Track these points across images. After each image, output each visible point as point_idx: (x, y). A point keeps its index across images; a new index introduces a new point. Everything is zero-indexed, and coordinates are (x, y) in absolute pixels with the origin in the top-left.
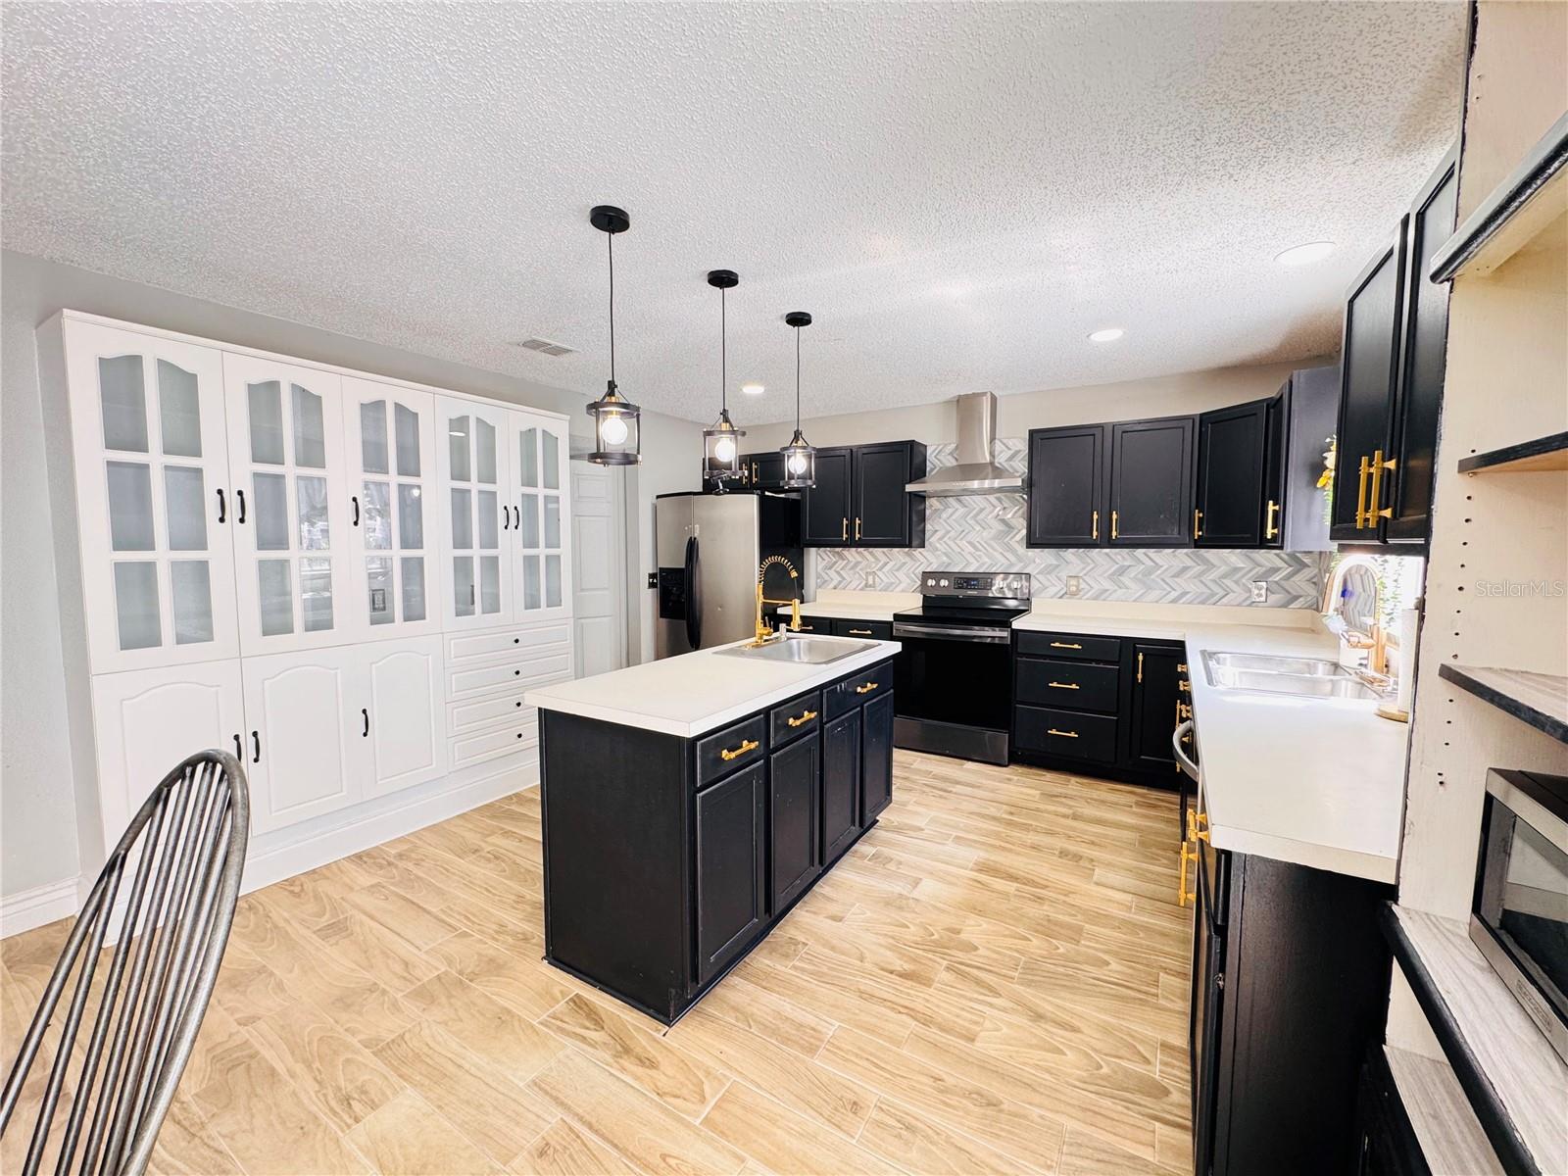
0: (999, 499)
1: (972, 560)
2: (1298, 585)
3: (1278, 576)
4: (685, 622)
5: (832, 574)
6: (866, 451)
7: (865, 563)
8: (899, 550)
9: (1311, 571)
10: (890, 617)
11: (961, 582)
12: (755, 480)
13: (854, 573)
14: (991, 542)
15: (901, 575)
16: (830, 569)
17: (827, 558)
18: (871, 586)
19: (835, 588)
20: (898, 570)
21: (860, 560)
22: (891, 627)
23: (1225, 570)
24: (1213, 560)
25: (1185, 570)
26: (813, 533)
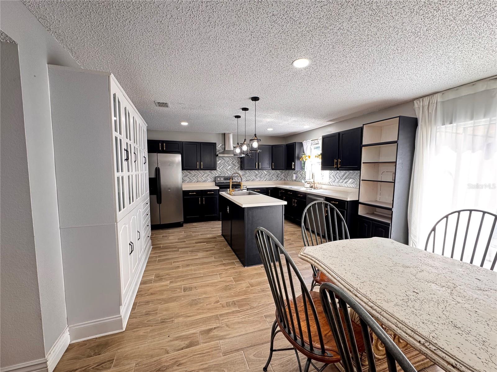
0: (232, 159)
1: (226, 173)
2: (282, 176)
3: (279, 175)
4: (156, 196)
5: (186, 178)
6: (204, 144)
7: (197, 175)
8: (208, 171)
9: (284, 174)
10: (218, 188)
11: (226, 178)
12: (165, 149)
13: (194, 178)
14: (231, 169)
15: (208, 178)
16: (186, 177)
17: (185, 174)
18: (199, 181)
19: (188, 182)
20: (207, 176)
21: (195, 174)
22: (219, 191)
23: (272, 174)
24: (271, 172)
25: (267, 174)
26: (186, 166)
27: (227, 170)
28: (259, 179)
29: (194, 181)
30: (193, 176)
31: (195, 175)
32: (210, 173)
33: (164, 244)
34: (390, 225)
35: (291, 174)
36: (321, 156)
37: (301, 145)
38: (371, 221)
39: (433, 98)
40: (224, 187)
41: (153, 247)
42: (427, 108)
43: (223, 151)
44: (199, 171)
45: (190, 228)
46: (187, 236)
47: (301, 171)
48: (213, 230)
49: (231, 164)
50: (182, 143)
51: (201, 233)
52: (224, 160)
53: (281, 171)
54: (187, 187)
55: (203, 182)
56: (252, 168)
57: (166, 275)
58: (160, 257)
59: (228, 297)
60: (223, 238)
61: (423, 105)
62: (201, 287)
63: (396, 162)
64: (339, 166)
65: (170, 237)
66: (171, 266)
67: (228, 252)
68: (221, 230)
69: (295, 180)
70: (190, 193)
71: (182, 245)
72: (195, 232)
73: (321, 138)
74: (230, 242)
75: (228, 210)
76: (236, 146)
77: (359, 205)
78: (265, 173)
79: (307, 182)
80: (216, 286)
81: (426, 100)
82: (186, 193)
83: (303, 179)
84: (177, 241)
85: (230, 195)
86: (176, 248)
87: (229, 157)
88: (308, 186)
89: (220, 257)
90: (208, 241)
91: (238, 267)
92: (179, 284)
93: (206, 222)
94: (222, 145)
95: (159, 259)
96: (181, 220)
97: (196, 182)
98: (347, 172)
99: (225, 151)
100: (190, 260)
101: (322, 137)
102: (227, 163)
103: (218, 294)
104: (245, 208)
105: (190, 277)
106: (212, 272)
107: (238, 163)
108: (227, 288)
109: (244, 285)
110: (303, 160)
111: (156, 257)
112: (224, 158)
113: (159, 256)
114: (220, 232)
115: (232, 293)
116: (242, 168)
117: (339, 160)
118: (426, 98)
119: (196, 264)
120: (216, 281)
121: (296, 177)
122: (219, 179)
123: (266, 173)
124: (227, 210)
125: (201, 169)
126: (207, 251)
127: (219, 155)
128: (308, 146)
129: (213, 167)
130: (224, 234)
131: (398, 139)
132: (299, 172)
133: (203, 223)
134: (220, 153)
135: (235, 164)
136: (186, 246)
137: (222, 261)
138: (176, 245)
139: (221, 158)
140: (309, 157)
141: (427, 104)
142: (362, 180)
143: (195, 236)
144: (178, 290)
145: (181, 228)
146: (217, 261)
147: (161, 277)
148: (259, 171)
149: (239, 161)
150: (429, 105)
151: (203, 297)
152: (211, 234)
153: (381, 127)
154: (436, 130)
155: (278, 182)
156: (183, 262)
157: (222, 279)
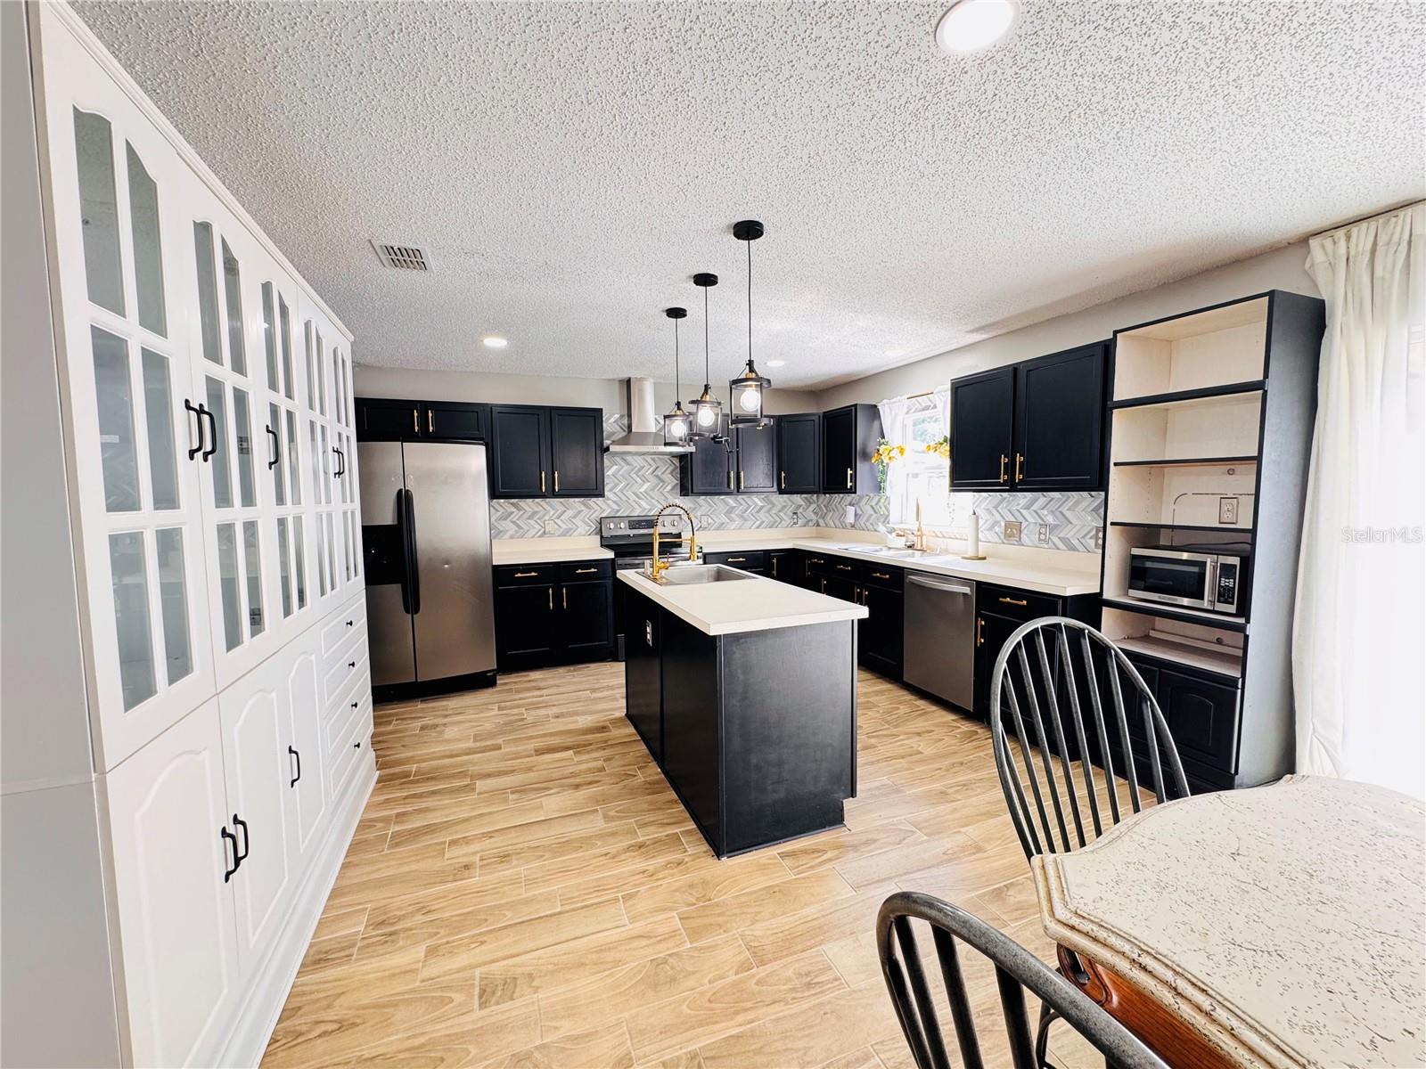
0: (653, 460)
1: (636, 506)
2: (810, 514)
3: (801, 510)
4: (400, 585)
5: (506, 525)
6: (560, 412)
7: (543, 512)
8: (577, 500)
9: (813, 506)
10: (610, 555)
11: (635, 524)
12: (431, 428)
13: (532, 522)
14: (651, 493)
15: (577, 521)
16: (505, 519)
17: (502, 510)
18: (549, 533)
19: (512, 537)
20: (574, 517)
21: (537, 510)
22: (612, 565)
23: (779, 507)
24: (775, 502)
25: (762, 507)
26: (503, 485)
27: (637, 496)
28: (738, 522)
29: (532, 532)
30: (529, 518)
31: (535, 513)
32: (583, 508)
33: (424, 761)
34: (1240, 686)
35: (838, 506)
36: (947, 447)
37: (873, 411)
38: (1157, 669)
39: (1396, 223)
40: (632, 549)
41: (380, 776)
42: (1366, 262)
43: (626, 436)
44: (548, 500)
45: (518, 691)
46: (505, 724)
47: (872, 495)
48: (595, 699)
49: (651, 478)
50: (486, 409)
51: (555, 710)
52: (628, 464)
53: (806, 498)
54: (508, 553)
55: (559, 536)
56: (716, 488)
57: (412, 914)
58: (402, 822)
59: (666, 1031)
60: (632, 730)
61: (1348, 253)
62: (552, 973)
63: (1258, 460)
64: (1018, 477)
65: (447, 730)
66: (437, 864)
67: (651, 788)
68: (625, 695)
69: (853, 526)
70: (519, 575)
71: (489, 761)
72: (536, 706)
73: (949, 386)
74: (657, 745)
75: (649, 637)
76: (673, 413)
77: (1104, 608)
78: (756, 505)
79: (894, 530)
80: (617, 963)
81: (1363, 236)
82: (503, 574)
83: (882, 520)
84: (470, 744)
85: (655, 580)
86: (463, 775)
87: (644, 454)
88: (901, 542)
89: (624, 814)
90: (580, 743)
91: (696, 857)
92: (462, 960)
93: (572, 668)
94: (622, 416)
95: (397, 828)
96: (490, 663)
97: (539, 537)
98: (1039, 498)
99: (629, 435)
100: (514, 833)
101: (952, 384)
102: (636, 473)
103: (626, 1015)
104: (720, 636)
105: (510, 917)
106: (599, 889)
107: (671, 473)
108: (659, 977)
109: (726, 953)
110: (882, 462)
111: (386, 820)
112: (629, 458)
113: (400, 817)
114: (619, 707)
115: (684, 1007)
116: (685, 489)
117: (1019, 458)
118: (1364, 225)
119: (538, 851)
120: (613, 935)
121: (856, 515)
122: (612, 526)
123: (761, 504)
124: (646, 633)
125: (555, 495)
126: (577, 787)
127: (612, 448)
128: (896, 414)
129: (592, 488)
130: (633, 712)
131: (1266, 375)
132: (866, 499)
133: (561, 670)
134: (613, 441)
135: (664, 477)
136: (502, 766)
137: (633, 833)
138: (462, 765)
139: (618, 459)
140: (902, 451)
141: (1369, 246)
142: (1112, 524)
143: (534, 724)
144: (458, 997)
145: (490, 690)
146: (613, 834)
147: (392, 924)
148: (740, 497)
149: (676, 467)
150: (1373, 252)
151: (561, 1033)
152: (591, 713)
153: (1171, 341)
154: (1409, 341)
155: (797, 530)
156: (488, 843)
157: (640, 927)
